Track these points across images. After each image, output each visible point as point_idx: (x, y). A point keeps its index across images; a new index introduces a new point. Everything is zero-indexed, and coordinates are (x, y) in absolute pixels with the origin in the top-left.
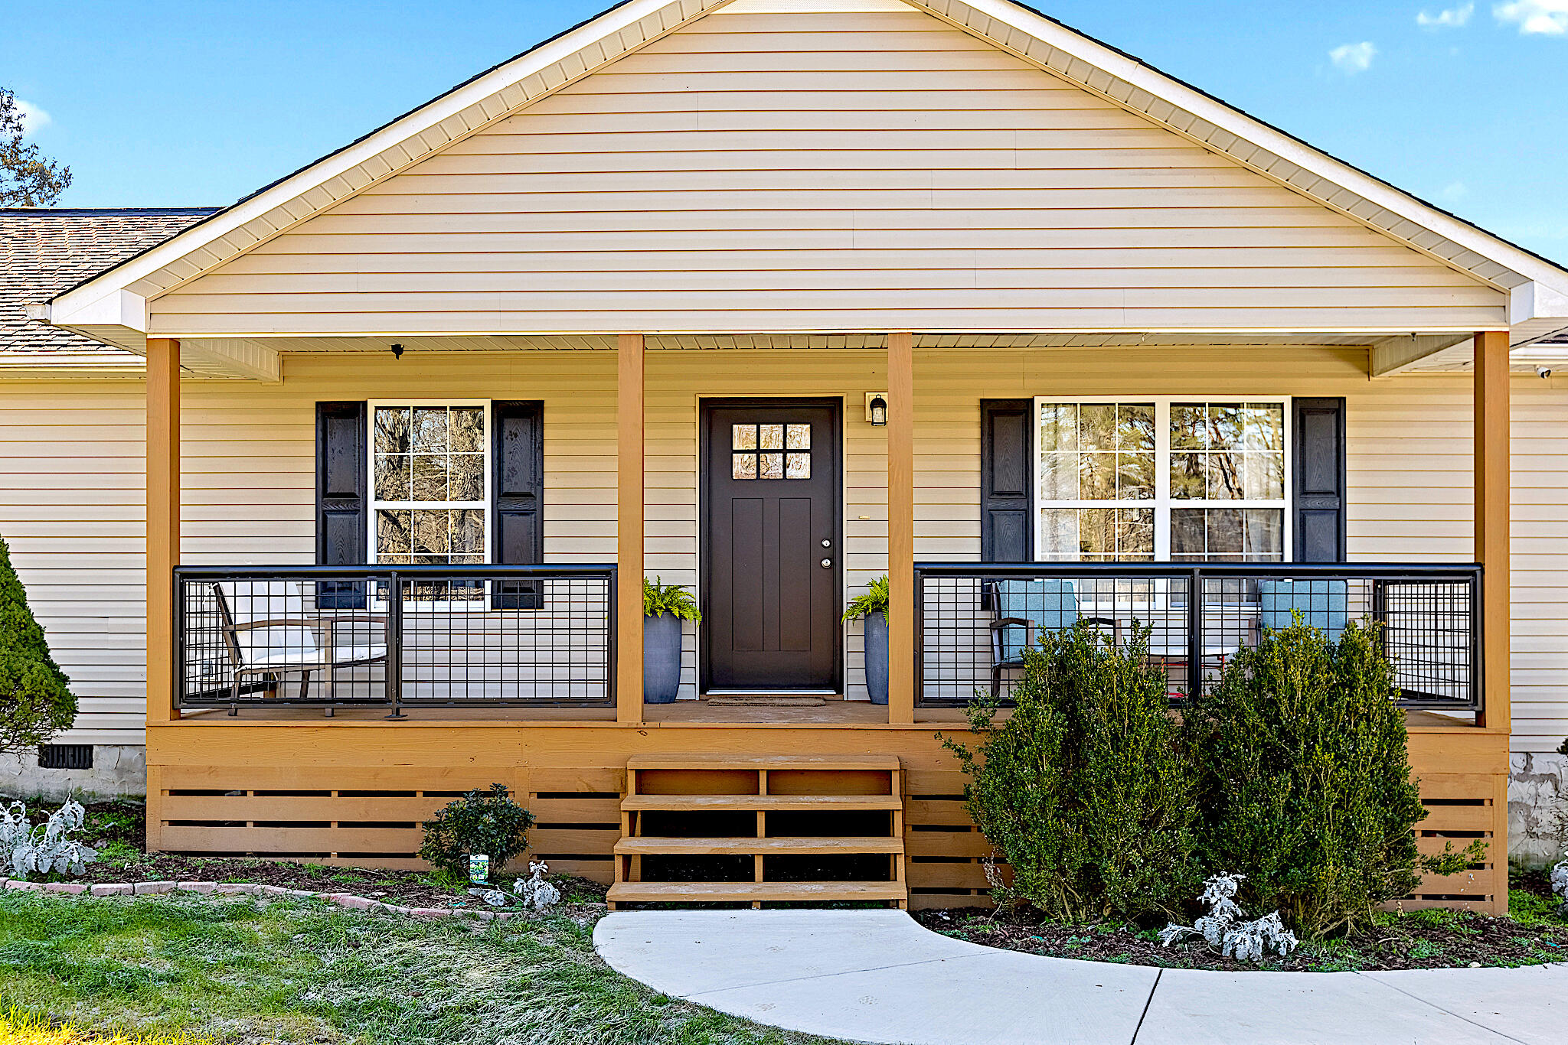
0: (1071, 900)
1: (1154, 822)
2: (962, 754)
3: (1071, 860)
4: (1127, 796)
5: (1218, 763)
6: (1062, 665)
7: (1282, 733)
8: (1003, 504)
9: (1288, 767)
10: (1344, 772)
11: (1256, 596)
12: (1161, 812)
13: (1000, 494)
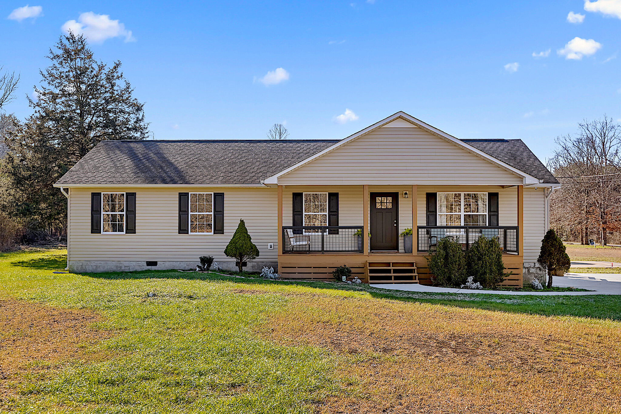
0: (446, 282)
1: (460, 269)
2: (428, 259)
3: (446, 275)
4: (455, 264)
5: (471, 260)
6: (444, 243)
7: (481, 255)
8: (431, 214)
9: (482, 260)
10: (490, 260)
11: (481, 232)
12: (461, 267)
13: (430, 211)
